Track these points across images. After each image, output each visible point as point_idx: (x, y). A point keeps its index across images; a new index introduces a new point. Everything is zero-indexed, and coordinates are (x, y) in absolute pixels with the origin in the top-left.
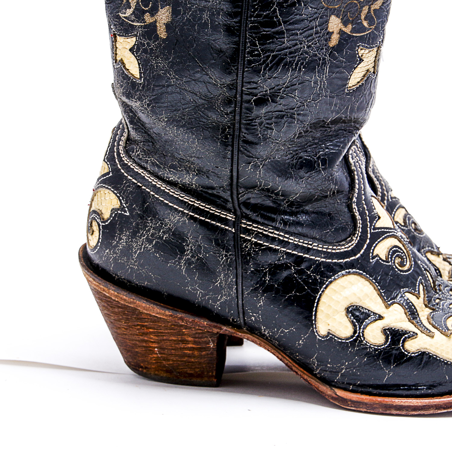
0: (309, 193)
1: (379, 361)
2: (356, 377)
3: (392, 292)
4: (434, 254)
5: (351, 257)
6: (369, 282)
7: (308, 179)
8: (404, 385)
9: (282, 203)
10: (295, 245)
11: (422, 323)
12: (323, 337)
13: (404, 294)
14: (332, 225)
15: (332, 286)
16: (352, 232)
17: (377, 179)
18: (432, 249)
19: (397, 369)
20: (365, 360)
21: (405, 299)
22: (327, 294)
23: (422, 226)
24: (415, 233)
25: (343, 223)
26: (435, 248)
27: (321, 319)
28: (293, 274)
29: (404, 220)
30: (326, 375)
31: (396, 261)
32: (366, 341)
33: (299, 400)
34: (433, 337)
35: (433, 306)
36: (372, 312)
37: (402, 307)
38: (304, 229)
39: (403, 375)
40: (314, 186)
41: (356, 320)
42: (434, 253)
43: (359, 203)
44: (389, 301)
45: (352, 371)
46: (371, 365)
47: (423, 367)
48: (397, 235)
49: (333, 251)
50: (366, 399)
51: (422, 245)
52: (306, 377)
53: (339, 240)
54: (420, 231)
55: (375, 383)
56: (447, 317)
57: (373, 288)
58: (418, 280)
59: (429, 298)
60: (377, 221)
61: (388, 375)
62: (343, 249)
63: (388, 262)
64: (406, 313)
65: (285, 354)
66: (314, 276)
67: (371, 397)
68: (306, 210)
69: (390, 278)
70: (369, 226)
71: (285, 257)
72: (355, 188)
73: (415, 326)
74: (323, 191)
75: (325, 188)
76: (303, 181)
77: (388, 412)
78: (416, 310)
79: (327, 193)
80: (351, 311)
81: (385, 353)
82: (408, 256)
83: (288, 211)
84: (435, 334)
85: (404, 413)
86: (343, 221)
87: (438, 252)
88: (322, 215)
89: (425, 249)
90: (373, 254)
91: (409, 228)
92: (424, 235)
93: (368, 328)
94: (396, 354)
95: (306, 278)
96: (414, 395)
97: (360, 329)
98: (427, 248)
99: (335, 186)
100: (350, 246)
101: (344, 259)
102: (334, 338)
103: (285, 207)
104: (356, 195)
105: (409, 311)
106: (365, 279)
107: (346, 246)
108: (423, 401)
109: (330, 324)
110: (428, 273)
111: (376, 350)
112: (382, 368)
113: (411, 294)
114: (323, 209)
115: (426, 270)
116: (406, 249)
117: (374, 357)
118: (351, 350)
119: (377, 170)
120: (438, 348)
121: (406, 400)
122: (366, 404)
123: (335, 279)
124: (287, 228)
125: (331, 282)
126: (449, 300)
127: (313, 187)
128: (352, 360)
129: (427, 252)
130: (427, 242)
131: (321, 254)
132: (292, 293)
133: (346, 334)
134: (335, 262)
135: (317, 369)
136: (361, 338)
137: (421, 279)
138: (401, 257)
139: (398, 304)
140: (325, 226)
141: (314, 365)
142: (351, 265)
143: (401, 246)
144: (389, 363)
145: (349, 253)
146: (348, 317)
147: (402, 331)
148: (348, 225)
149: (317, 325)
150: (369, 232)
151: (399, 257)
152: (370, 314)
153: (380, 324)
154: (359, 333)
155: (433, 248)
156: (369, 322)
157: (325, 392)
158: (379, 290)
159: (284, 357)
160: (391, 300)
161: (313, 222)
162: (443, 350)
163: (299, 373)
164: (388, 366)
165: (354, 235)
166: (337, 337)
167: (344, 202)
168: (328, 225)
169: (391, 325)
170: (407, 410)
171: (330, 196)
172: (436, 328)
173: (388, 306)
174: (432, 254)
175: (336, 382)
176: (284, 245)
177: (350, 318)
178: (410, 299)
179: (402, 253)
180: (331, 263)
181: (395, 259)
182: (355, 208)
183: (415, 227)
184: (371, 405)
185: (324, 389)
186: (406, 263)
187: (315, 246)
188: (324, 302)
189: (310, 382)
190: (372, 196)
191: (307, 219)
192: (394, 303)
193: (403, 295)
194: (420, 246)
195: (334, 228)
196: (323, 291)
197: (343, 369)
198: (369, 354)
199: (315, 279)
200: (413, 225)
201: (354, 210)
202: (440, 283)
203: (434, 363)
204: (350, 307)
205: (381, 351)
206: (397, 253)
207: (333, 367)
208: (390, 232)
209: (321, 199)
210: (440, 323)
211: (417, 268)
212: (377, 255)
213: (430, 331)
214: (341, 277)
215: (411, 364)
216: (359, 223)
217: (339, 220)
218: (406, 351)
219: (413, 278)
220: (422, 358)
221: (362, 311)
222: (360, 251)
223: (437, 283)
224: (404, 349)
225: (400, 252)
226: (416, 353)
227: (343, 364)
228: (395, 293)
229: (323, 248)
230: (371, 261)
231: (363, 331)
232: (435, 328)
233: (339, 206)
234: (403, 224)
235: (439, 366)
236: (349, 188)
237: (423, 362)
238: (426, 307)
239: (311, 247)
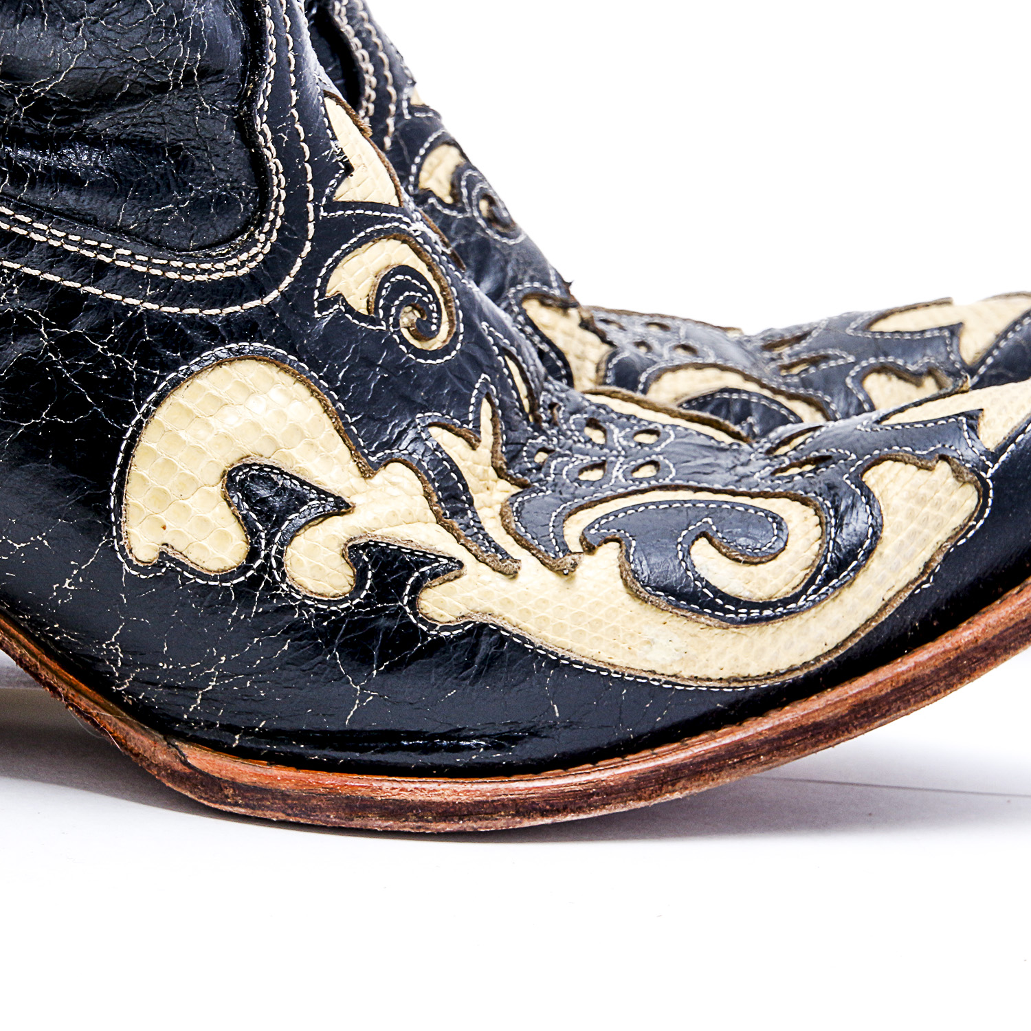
0: (101, 72)
1: (330, 652)
2: (254, 706)
3: (385, 423)
4: (549, 306)
5: (247, 300)
6: (309, 387)
7: (96, 22)
8: (412, 735)
9: (8, 104)
10: (51, 252)
11: (482, 528)
12: (143, 570)
13: (424, 429)
14: (183, 187)
15: (179, 397)
16: (254, 213)
17: (362, 40)
18: (545, 289)
19: (391, 680)
20: (286, 648)
21: (427, 449)
22: (160, 424)
23: (515, 207)
24: (489, 232)
25: (222, 181)
26: (555, 284)
27: (137, 506)
28: (46, 352)
29: (453, 185)
30: (155, 696)
31: (404, 320)
32: (288, 586)
33: (60, 783)
34: (513, 575)
35: (524, 475)
36: (312, 487)
37: (416, 473)
38: (85, 198)
39: (409, 699)
40: (118, 48)
41: (259, 513)
42: (550, 302)
43: (276, 116)
44: (374, 454)
45: (241, 684)
46: (304, 667)
47: (479, 673)
48: (411, 230)
49: (187, 278)
50: (284, 779)
51: (510, 273)
52: (84, 703)
53: (210, 239)
54: (506, 226)
55: (316, 726)
56: (567, 511)
57: (318, 408)
58: (477, 386)
59: (511, 448)
60: (339, 182)
61: (362, 701)
62: (220, 272)
63: (375, 322)
64: (427, 496)
65: (16, 624)
66: (118, 360)
67: (302, 774)
68: (94, 131)
69: (379, 374)
70: (311, 197)
71: (16, 292)
72: (264, 61)
73: (458, 539)
74: (148, 68)
75: (157, 57)
76: (77, 30)
77: (357, 823)
78: (465, 486)
79: (166, 75)
80: (242, 481)
81: (352, 627)
82: (446, 303)
83: (28, 131)
84: (523, 565)
85: (409, 826)
86: (222, 176)
87: (565, 297)
88: (150, 152)
89: (519, 287)
90: (322, 295)
91: (468, 215)
92: (520, 239)
93: (296, 540)
94: (388, 629)
95: (89, 368)
96: (446, 766)
97: (269, 542)
98: (527, 284)
99: (194, 51)
100: (243, 264)
101: (222, 305)
102: (182, 574)
103: (17, 117)
104: (267, 87)
105: (439, 489)
106: (294, 375)
107: (231, 263)
108: (475, 787)
109: (168, 524)
110: (511, 364)
111: (321, 616)
112: (342, 676)
113: (450, 430)
114: (151, 129)
115: (504, 351)
116: (438, 280)
117: (313, 637)
118: (239, 614)
119: (365, 9)
120: (528, 612)
121: (418, 785)
122: (284, 796)
123: (191, 374)
124: (24, 193)
125: (176, 384)
126: (581, 457)
127: (115, 52)
128: (239, 649)
129: (527, 297)
130: (530, 264)
131: (145, 285)
132: (38, 416)
133: (221, 560)
134: (193, 315)
135: (122, 678)
136: (271, 575)
137: (485, 384)
138: (422, 308)
139: (404, 463)
140: (158, 190)
141: (115, 662)
142: (244, 329)
143: (422, 268)
144: (366, 661)
145: (243, 285)
146: (230, 505)
147: (412, 553)
148: (238, 190)
149: (124, 528)
150: (311, 216)
151: (414, 307)
152: (305, 496)
153: (339, 529)
154: (267, 557)
155: (546, 283)
156: (303, 521)
157: (147, 755)
158: (341, 415)
159: (12, 636)
160: (378, 449)
161: (116, 175)
162: (545, 619)
163: (62, 688)
164: (360, 671)
165: (261, 222)
166: (192, 571)
167: (224, 111)
168: (168, 186)
169: (377, 533)
170: (421, 819)
171: (176, 86)
172: (528, 548)
173: (368, 471)
174: (543, 304)
175: (187, 722)
176: (12, 248)
177: (239, 507)
178: (444, 447)
179: (424, 293)
180: (179, 317)
181: (398, 312)
182: (262, 132)
183: (490, 211)
184: (300, 798)
185: (144, 742)
186: (439, 327)
187: (123, 256)
188: (150, 450)
189: (97, 720)
190: (326, 94)
191: (96, 163)
192: (390, 460)
193: (424, 435)
194: (504, 277)
195: (192, 199)
196: (147, 414)
197: (209, 677)
198: (297, 631)
199: (123, 370)
200: (484, 205)
201: (261, 138)
202: (555, 400)
203: (515, 661)
204: (239, 469)
205: (342, 620)
206: (407, 293)
207: (176, 672)
208: (383, 221)
209: (143, 97)
210: (540, 531)
211: (476, 343)
212: (339, 297)
213: (506, 555)
214: (212, 366)
215: (438, 666)
216: (279, 185)
217: (208, 170)
218: (422, 621)
219: (460, 379)
220: (476, 645)
221: (280, 483)
222: (281, 280)
223: (543, 397)
224: (415, 615)
225: (417, 289)
226: (457, 627)
227: (212, 661)
228: (394, 427)
229: (149, 264)
230: (317, 315)
231: (281, 553)
232: (523, 546)
233: (208, 124)
234: (449, 200)
235: (530, 673)
236: (245, 62)
237: (477, 660)
238: (500, 477)
239: (108, 260)
